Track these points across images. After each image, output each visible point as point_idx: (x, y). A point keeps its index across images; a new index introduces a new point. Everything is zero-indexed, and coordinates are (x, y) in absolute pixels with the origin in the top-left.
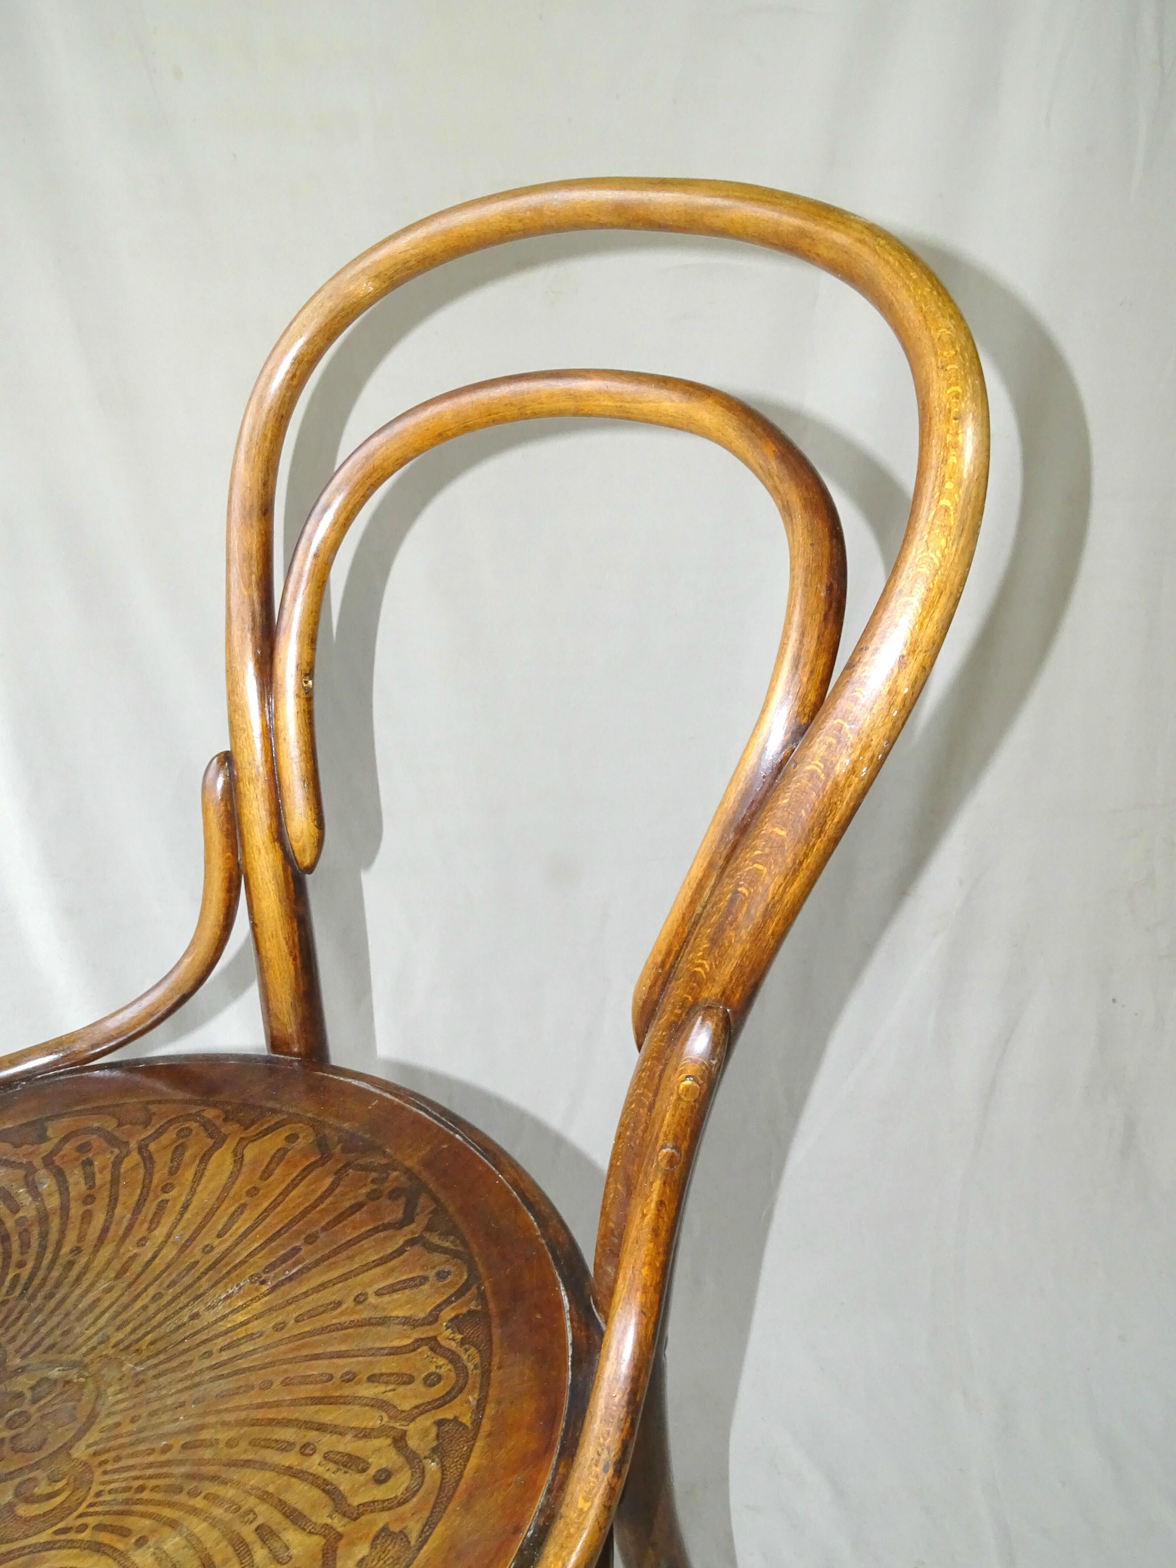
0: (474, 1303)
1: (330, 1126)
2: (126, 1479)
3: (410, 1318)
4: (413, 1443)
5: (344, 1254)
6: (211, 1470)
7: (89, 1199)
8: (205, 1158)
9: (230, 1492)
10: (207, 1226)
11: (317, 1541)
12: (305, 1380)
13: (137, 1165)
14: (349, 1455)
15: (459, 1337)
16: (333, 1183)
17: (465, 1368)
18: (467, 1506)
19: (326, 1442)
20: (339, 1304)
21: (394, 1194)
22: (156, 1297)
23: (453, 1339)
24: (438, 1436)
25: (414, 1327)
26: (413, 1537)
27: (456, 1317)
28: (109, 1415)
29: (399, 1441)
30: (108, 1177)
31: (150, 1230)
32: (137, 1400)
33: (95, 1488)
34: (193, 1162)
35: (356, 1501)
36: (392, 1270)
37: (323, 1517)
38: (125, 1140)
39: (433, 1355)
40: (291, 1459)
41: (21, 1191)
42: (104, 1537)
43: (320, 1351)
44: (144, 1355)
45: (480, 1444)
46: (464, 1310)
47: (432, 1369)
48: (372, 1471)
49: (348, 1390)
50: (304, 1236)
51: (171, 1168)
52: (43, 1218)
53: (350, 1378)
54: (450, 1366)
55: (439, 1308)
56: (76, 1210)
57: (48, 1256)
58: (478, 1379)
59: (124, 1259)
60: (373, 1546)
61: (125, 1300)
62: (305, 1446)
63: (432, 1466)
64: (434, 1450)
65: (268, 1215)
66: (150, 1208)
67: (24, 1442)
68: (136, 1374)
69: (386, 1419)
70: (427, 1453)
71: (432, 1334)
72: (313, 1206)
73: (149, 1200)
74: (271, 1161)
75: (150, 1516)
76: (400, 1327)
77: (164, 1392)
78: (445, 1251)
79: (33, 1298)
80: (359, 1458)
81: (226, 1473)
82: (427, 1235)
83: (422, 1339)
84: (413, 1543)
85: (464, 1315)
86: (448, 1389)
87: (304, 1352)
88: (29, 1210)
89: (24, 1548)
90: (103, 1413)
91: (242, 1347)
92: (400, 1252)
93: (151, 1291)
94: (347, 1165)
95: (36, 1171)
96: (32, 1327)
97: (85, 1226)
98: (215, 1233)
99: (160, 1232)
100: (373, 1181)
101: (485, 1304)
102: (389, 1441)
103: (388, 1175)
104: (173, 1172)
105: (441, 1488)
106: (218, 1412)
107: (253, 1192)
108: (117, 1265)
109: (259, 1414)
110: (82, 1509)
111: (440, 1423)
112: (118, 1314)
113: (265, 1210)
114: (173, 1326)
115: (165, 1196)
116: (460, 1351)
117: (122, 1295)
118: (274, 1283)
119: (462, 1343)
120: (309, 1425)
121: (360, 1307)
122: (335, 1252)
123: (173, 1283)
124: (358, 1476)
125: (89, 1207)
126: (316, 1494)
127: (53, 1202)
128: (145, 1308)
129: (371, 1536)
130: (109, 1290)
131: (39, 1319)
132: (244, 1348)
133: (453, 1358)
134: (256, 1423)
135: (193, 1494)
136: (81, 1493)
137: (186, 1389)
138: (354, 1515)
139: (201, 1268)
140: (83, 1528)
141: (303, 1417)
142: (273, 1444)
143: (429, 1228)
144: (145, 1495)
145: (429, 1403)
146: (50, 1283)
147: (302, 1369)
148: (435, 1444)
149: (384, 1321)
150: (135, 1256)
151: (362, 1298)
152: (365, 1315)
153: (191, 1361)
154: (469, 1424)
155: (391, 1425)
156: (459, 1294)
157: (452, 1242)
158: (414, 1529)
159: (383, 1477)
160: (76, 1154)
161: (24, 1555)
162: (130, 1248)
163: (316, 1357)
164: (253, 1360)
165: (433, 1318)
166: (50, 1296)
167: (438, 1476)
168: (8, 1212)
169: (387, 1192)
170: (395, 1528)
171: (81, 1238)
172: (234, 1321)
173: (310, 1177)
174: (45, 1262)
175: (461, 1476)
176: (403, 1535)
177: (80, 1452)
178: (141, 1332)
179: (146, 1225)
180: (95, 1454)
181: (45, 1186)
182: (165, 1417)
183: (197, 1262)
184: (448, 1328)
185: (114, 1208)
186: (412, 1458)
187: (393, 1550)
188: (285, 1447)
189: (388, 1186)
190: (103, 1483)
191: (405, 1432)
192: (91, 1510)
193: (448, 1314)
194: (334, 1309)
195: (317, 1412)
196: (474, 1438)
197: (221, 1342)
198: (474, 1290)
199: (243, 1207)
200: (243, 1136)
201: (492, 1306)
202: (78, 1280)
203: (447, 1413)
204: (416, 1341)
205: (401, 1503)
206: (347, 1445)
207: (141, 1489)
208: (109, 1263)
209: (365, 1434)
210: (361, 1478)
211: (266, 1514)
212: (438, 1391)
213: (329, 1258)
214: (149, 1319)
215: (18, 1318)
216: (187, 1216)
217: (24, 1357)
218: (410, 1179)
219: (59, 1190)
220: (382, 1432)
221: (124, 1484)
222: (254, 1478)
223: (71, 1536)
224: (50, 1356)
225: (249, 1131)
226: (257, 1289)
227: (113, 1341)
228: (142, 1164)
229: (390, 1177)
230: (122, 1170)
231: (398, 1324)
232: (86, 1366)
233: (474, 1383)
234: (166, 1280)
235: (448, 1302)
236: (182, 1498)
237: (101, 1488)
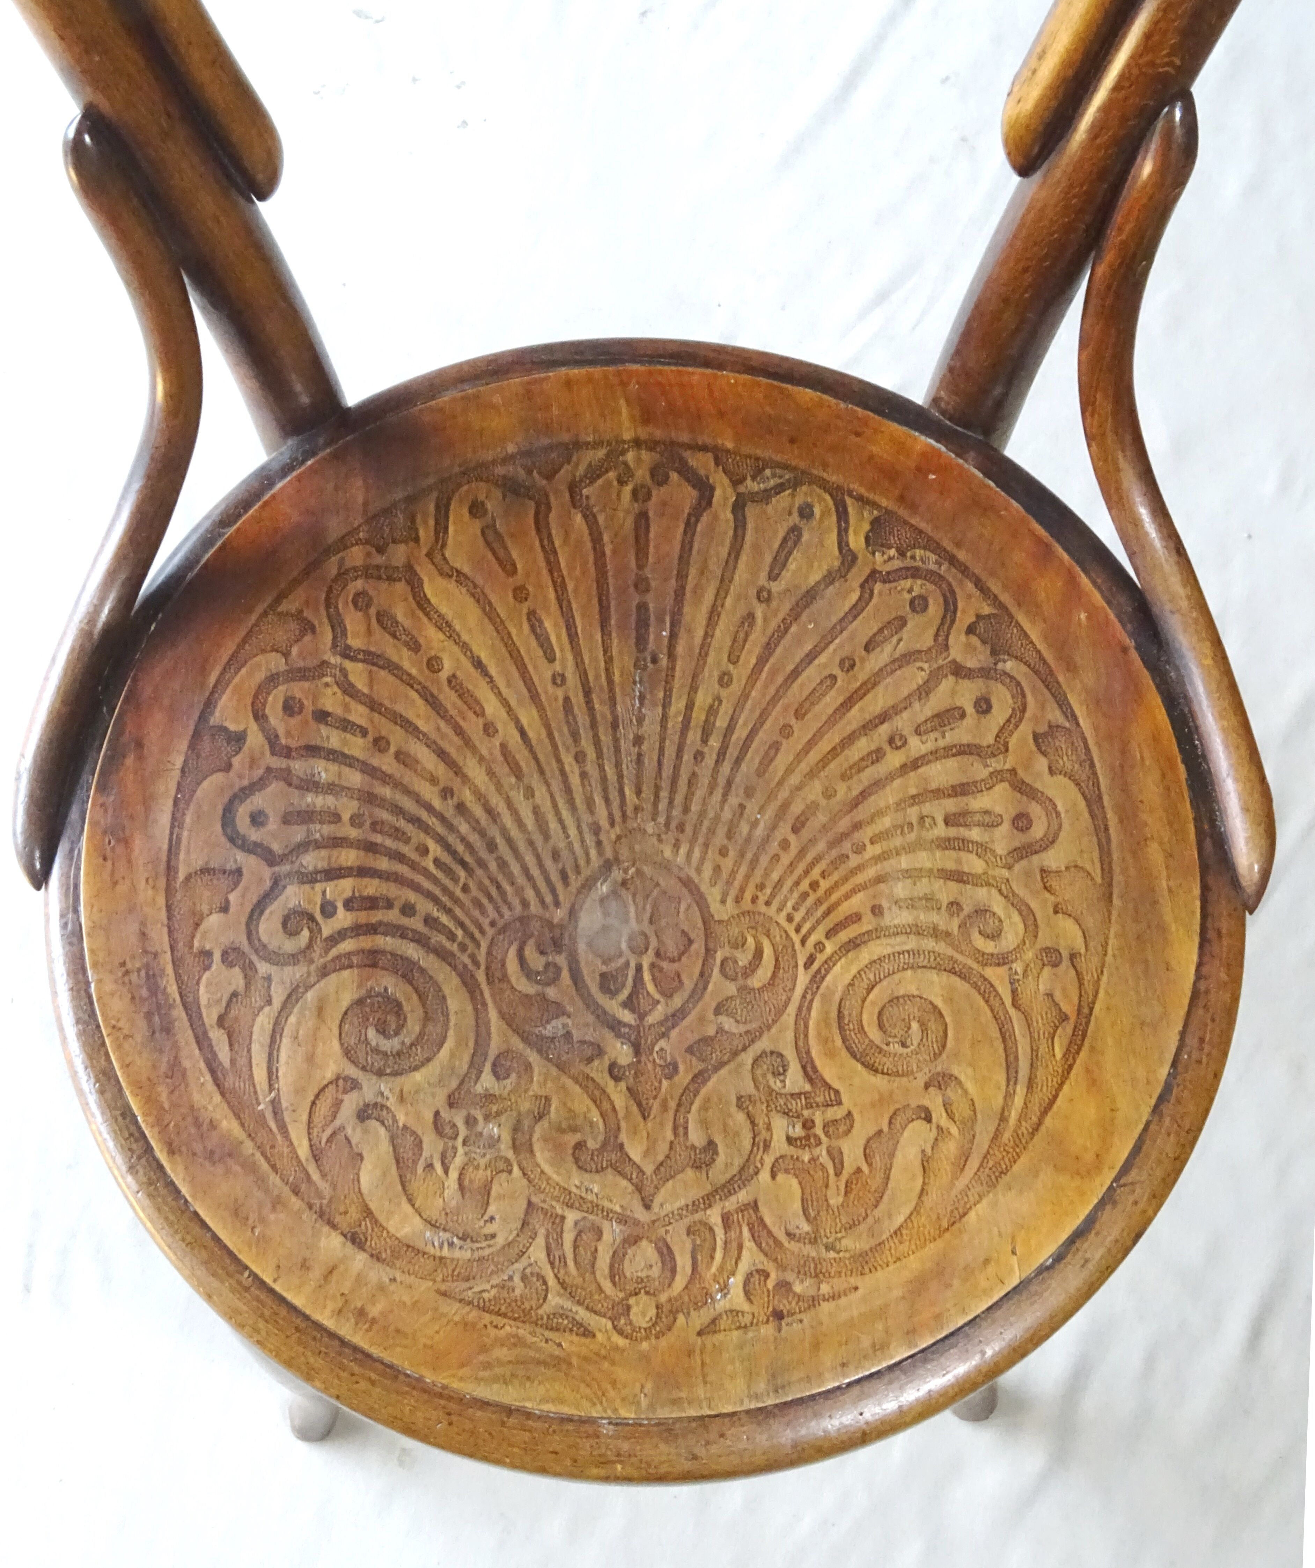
0: (866, 514)
1: (494, 462)
2: (791, 891)
3: (830, 572)
4: (971, 663)
5: (693, 572)
6: (844, 824)
7: (380, 744)
8: (423, 603)
9: (886, 822)
10: (526, 660)
11: (1002, 788)
12: (813, 697)
13: (370, 672)
14: (938, 716)
15: (892, 552)
16: (585, 516)
17: (932, 573)
18: (1071, 667)
19: (903, 722)
20: (751, 616)
21: (658, 476)
22: (579, 758)
23: (890, 559)
24: (984, 642)
25: (844, 576)
26: (1061, 720)
27: (867, 539)
28: (699, 871)
29: (958, 671)
30: (362, 709)
31: (480, 713)
32: (701, 840)
33: (782, 919)
34: (419, 619)
35: (990, 739)
36: (756, 547)
37: (979, 771)
38: (316, 662)
39: (893, 585)
40: (894, 759)
41: (309, 800)
42: (844, 936)
43: (790, 667)
44: (648, 807)
45: (1021, 618)
46: (866, 527)
47: (908, 596)
48: (970, 710)
49: (862, 674)
50: (632, 589)
51: (406, 644)
52: (369, 798)
53: (849, 664)
54: (919, 582)
55: (842, 543)
56: (386, 763)
57: (432, 821)
58: (953, 570)
59: (500, 758)
60: (1044, 754)
61: (556, 785)
62: (891, 741)
63: (1009, 665)
64: (994, 652)
65: (569, 602)
66: (449, 698)
67: (672, 949)
68: (667, 825)
69: (926, 666)
70: (992, 660)
71: (867, 571)
72: (599, 555)
73: (435, 692)
74: (493, 551)
75: (854, 891)
76: (831, 588)
77: (711, 814)
78: (779, 489)
79: (482, 864)
80: (948, 711)
81: (861, 813)
82: (741, 489)
83: (866, 581)
84: (1067, 725)
85: (871, 530)
86: (941, 600)
87: (780, 679)
88: (348, 807)
89: (804, 997)
90: (693, 874)
91: (718, 724)
92: (740, 524)
93: (568, 760)
94: (573, 488)
95: (288, 770)
96: (521, 880)
97: (419, 768)
98: (542, 662)
99: (492, 707)
100: (621, 482)
101: (875, 505)
102: (951, 678)
103: (625, 464)
104: (415, 647)
105: (1036, 672)
106: (780, 783)
107: (520, 594)
108: (502, 770)
109: (814, 756)
110: (796, 939)
111: (971, 630)
112: (571, 802)
113: (559, 599)
114: (632, 766)
115: (444, 675)
116: (908, 562)
117: (548, 785)
118: (665, 650)
119: (902, 554)
120: (868, 727)
121: (774, 603)
122: (682, 576)
123: (575, 736)
124: (965, 722)
125: (392, 749)
126: (951, 763)
127: (355, 778)
128: (584, 775)
129: (1034, 748)
130: (530, 793)
131: (515, 868)
132: (721, 722)
133: (914, 573)
134: (824, 762)
135: (860, 849)
136: (776, 933)
137: (725, 795)
138: (1001, 747)
139: (577, 700)
140: (819, 947)
141: (854, 726)
142: (864, 764)
143: (736, 482)
144: (824, 885)
145: (942, 624)
146: (474, 838)
147: (797, 692)
148: (988, 647)
149: (810, 596)
150: (503, 746)
151: (765, 594)
152: (787, 606)
153: (694, 774)
154: (994, 611)
155: (935, 666)
156: (842, 514)
157: (774, 475)
158: (1055, 715)
159: (984, 706)
160: (294, 721)
161: (812, 1001)
162: (487, 747)
163: (795, 673)
164: (745, 724)
165: (848, 558)
166: (492, 846)
167: (1024, 668)
168: (333, 826)
169: (649, 481)
170: (1043, 728)
171: (433, 780)
172: (679, 712)
173: (554, 532)
174: (440, 829)
175: (1039, 652)
176: (1053, 728)
177: (721, 911)
178: (614, 795)
179: (470, 714)
180: (738, 900)
181: (323, 775)
182: (744, 828)
183: (567, 699)
184: (873, 554)
185: (416, 728)
186: (985, 673)
187: (1061, 742)
188: (877, 755)
189: (642, 474)
190: (780, 910)
191: (954, 661)
192: (804, 931)
193: (856, 541)
194: (752, 625)
195: (862, 710)
196: (1011, 617)
197: (694, 736)
198: (849, 501)
199: (532, 615)
200: (424, 551)
201: (884, 503)
202: (490, 811)
203: (964, 618)
204: (862, 586)
205: (1024, 710)
206: (924, 710)
207: (814, 885)
208: (491, 773)
209: (924, 691)
210: (969, 721)
211: (938, 809)
212: (935, 609)
213: (683, 588)
214: (604, 779)
215: (499, 887)
216: (493, 671)
217: (557, 904)
218: (651, 449)
219: (341, 763)
220: (935, 678)
221: (796, 895)
222: (889, 796)
223: (820, 959)
224: (575, 882)
225: (422, 540)
226: (659, 671)
227: (604, 823)
228: (375, 668)
229: (632, 464)
230: (366, 690)
231: (827, 587)
232: (617, 860)
233: (954, 577)
234: (562, 736)
235: (842, 532)
236: (854, 861)
237: (784, 914)
